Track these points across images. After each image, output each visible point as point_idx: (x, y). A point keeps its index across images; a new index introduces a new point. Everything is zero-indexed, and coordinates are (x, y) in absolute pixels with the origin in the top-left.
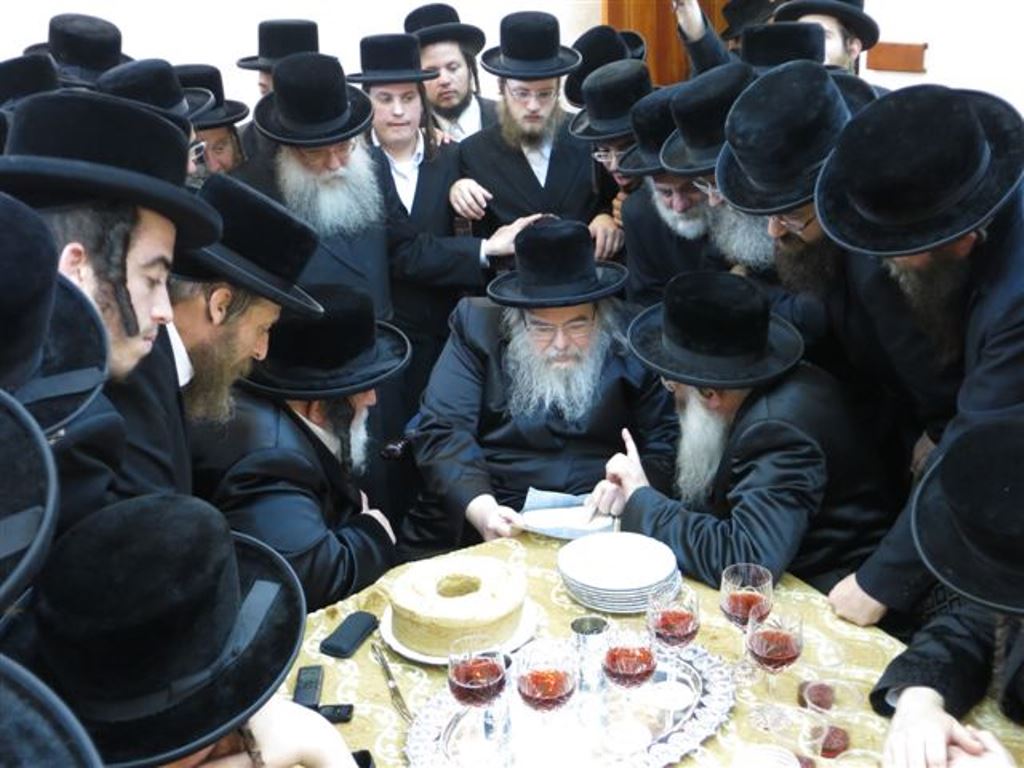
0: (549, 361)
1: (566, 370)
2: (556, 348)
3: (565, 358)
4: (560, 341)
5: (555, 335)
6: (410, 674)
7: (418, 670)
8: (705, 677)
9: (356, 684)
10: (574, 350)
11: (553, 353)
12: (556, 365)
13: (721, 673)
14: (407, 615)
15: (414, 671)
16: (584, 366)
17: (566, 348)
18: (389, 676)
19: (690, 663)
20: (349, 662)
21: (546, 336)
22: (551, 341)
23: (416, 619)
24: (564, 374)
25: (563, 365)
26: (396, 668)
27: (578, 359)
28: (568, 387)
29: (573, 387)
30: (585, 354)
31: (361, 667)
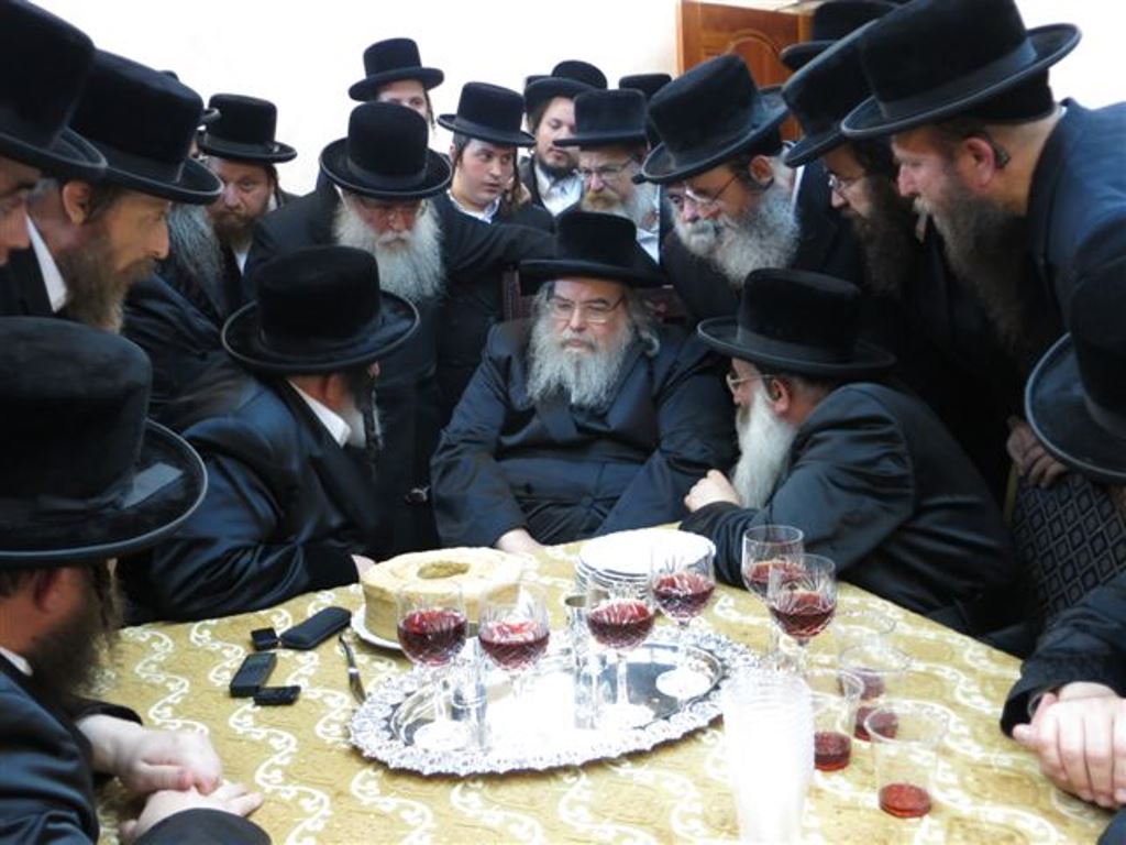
0: (564, 344)
1: (578, 355)
2: (572, 329)
3: (580, 343)
4: (575, 322)
5: (572, 315)
6: (378, 665)
7: (388, 661)
8: (726, 663)
9: (311, 672)
10: (588, 336)
11: (568, 334)
12: (568, 349)
13: (747, 660)
14: (377, 594)
15: (381, 661)
16: (598, 357)
17: (580, 330)
18: (351, 663)
19: (711, 652)
20: (310, 654)
21: (564, 315)
22: (568, 322)
23: (385, 598)
24: (575, 360)
25: (576, 350)
26: (362, 659)
27: (592, 347)
28: (578, 374)
29: (583, 373)
30: (601, 344)
31: (321, 657)
